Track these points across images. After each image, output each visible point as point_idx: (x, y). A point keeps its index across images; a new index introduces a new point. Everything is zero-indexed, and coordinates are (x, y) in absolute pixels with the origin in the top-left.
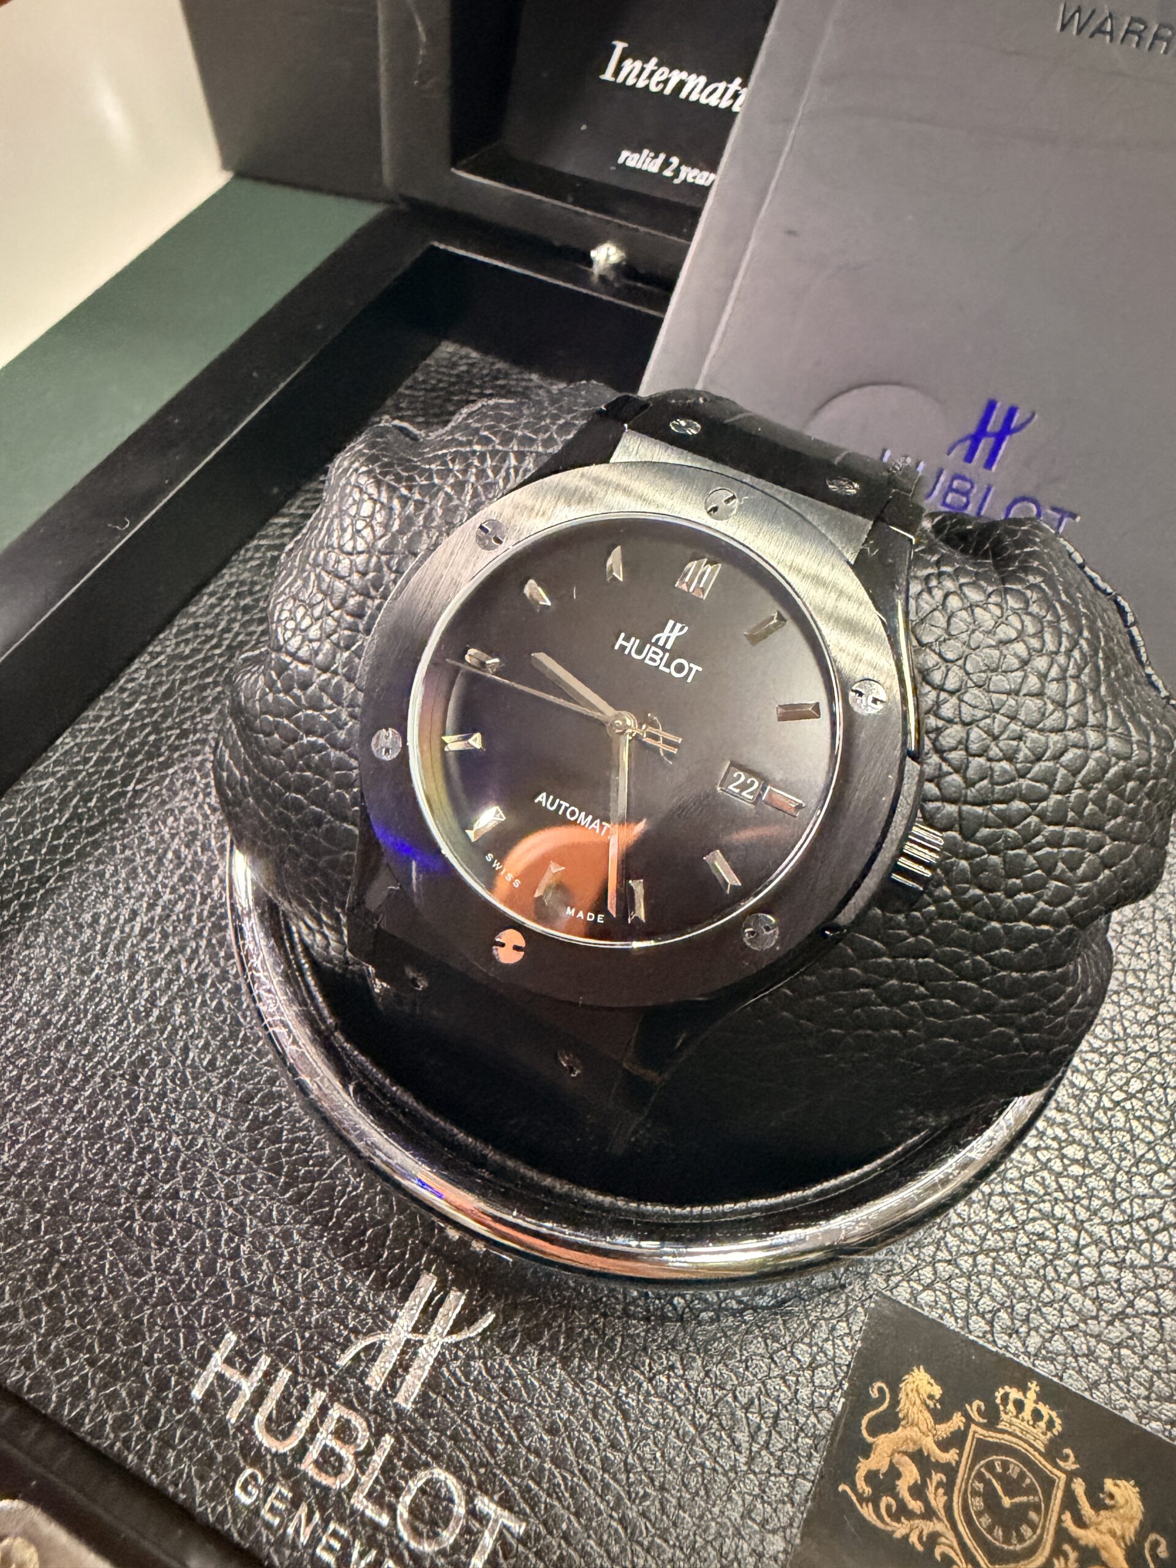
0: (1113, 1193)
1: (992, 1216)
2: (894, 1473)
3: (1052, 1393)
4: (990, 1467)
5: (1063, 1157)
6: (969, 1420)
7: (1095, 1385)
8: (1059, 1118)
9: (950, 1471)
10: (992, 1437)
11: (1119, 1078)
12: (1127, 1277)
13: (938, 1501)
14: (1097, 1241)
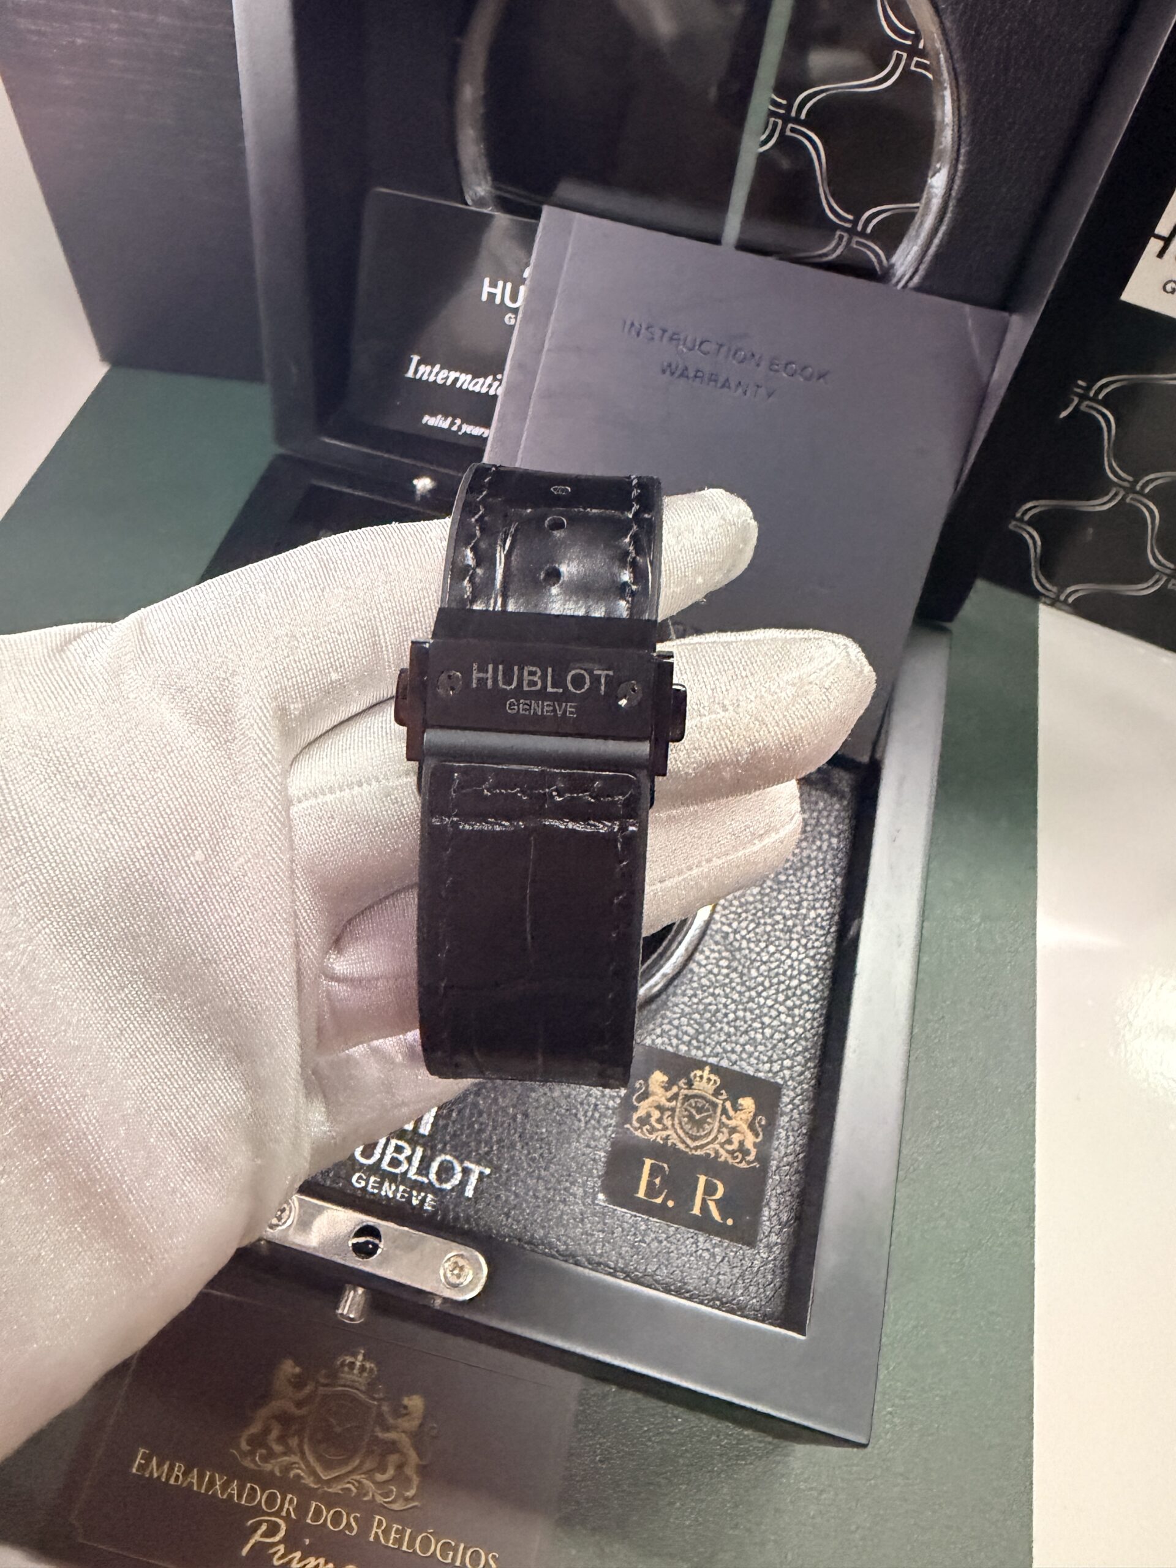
0: (741, 979)
1: (686, 999)
2: (649, 1115)
3: (716, 1069)
4: (690, 1105)
5: (718, 966)
6: (680, 1088)
7: (735, 1063)
8: (716, 948)
9: (673, 1110)
10: (690, 1092)
11: (744, 924)
12: (748, 1014)
13: (668, 1122)
14: (734, 1001)
